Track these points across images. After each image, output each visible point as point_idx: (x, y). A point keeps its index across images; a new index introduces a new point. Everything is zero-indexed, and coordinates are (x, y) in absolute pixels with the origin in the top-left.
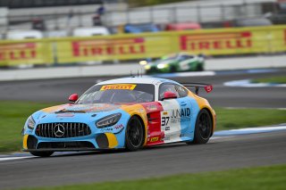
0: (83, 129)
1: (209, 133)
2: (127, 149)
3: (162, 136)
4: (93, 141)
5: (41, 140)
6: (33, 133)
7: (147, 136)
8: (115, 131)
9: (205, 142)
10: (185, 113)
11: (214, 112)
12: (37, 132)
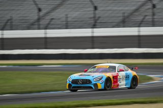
0: (89, 81)
1: (136, 85)
2: (105, 89)
3: (118, 85)
4: (92, 86)
5: (73, 85)
6: (70, 83)
7: (113, 85)
8: (101, 82)
9: (134, 88)
10: (127, 77)
11: (138, 77)
12: (72, 82)
